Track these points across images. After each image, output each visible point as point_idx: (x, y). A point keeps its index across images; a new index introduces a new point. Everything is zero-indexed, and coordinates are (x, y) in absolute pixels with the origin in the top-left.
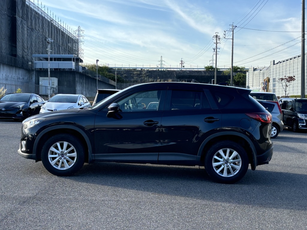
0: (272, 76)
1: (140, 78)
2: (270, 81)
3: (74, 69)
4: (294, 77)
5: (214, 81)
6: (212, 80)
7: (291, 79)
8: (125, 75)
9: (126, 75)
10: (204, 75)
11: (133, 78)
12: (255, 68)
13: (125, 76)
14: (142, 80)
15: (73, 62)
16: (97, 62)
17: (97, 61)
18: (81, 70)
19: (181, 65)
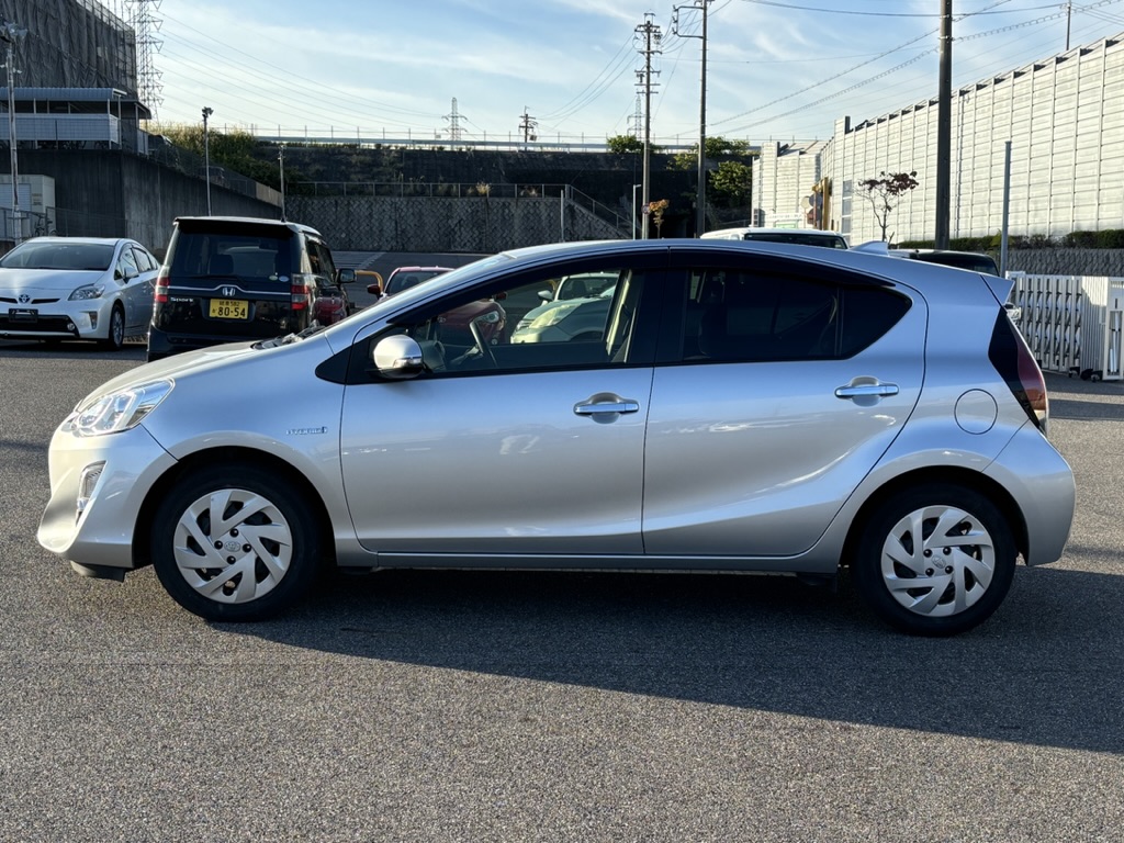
0: (839, 173)
1: (373, 178)
2: (834, 191)
3: (116, 141)
4: (911, 177)
5: (639, 191)
6: (634, 187)
7: (904, 182)
8: (317, 167)
9: (321, 169)
10: (606, 169)
11: (348, 179)
12: (781, 145)
13: (318, 170)
14: (382, 185)
15: (111, 117)
16: (205, 117)
17: (207, 112)
18: (143, 148)
19: (523, 134)
